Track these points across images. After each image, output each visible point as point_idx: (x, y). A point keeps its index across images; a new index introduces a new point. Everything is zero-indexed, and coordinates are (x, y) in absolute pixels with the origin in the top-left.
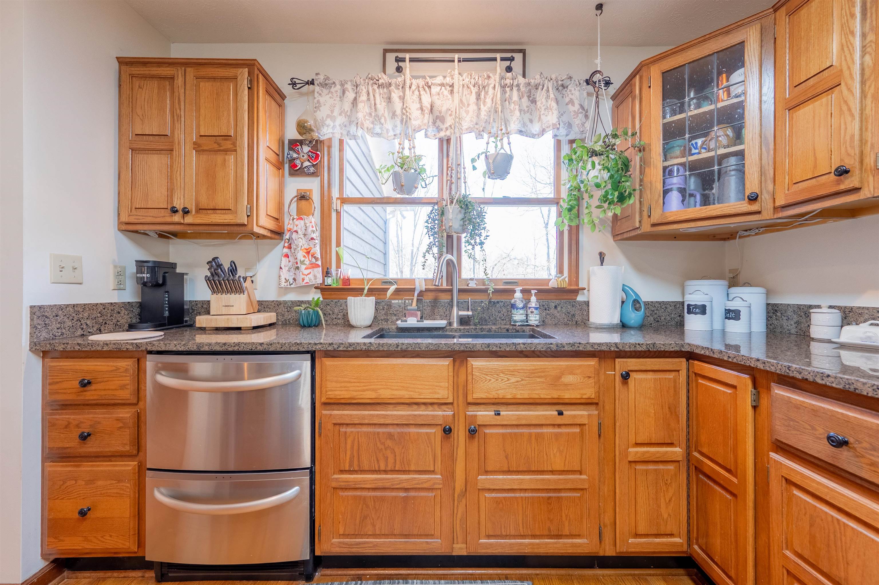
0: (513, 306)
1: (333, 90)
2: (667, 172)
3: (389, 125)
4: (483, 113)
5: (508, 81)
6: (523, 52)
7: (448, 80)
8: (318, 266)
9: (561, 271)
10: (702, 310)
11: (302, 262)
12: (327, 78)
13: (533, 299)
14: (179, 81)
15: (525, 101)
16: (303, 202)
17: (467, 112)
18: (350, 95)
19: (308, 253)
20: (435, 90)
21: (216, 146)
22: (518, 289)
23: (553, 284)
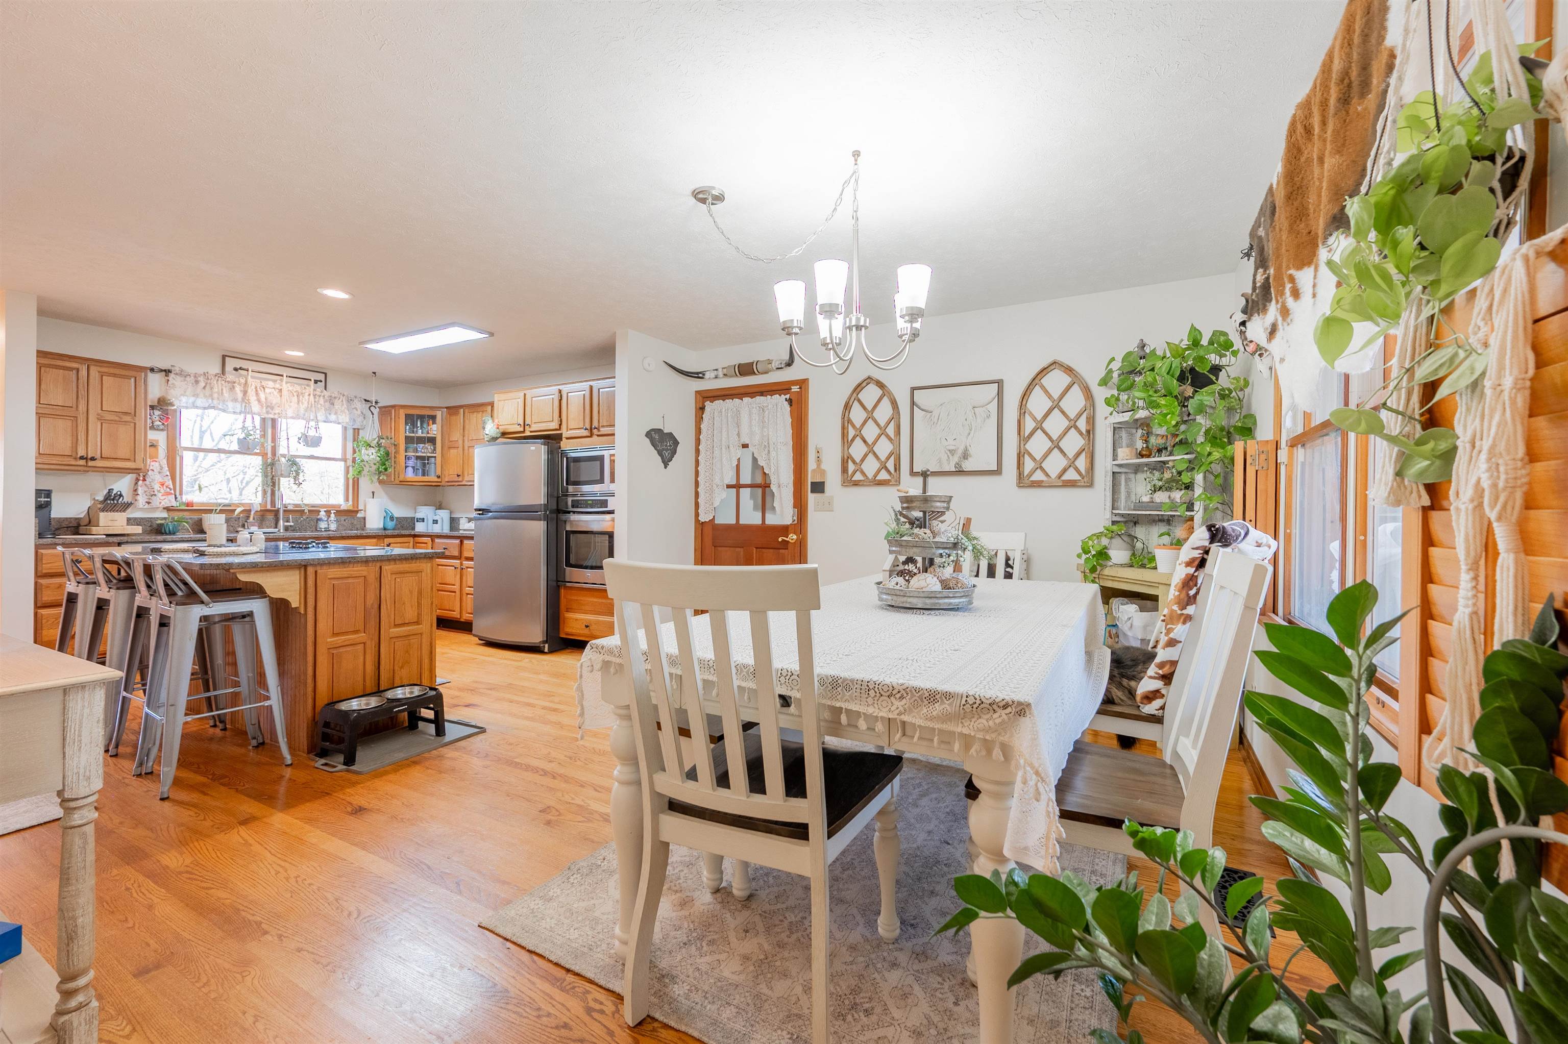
0: (320, 520)
1: (188, 378)
2: (407, 458)
3: (230, 405)
4: (302, 410)
5: (318, 393)
6: (326, 374)
7: (278, 386)
8: (171, 493)
9: (347, 500)
10: (423, 520)
11: (159, 491)
12: (182, 371)
13: (333, 515)
14: (84, 373)
15: (327, 404)
16: (152, 449)
17: (290, 406)
18: (202, 384)
19: (163, 485)
20: (267, 390)
21: (117, 418)
22: (322, 510)
23: (342, 508)
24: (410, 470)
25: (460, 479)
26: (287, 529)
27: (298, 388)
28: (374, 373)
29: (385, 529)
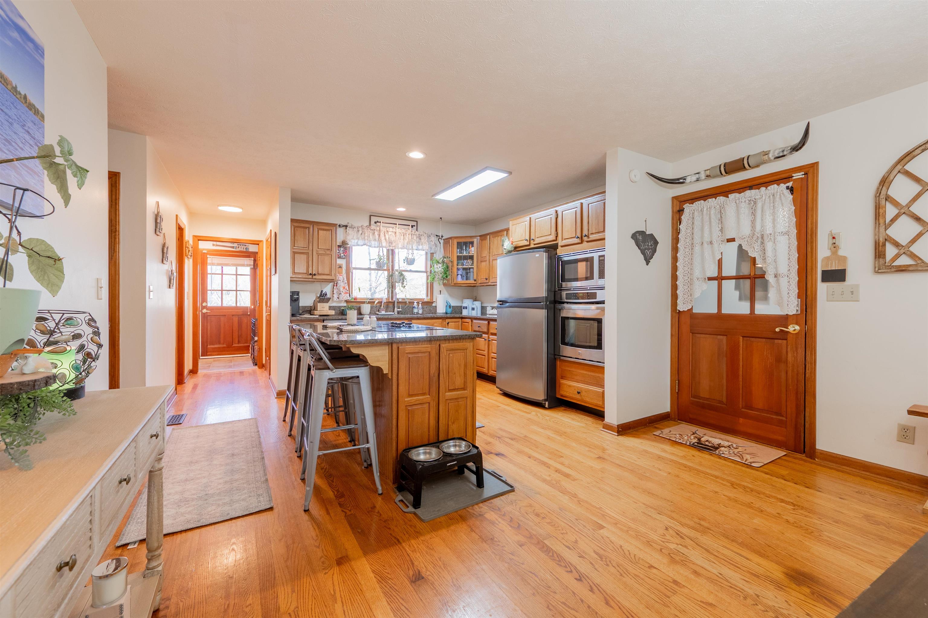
0: (414, 307)
1: (355, 229)
2: (458, 269)
3: (373, 243)
4: (406, 243)
5: (413, 233)
6: (417, 222)
7: (394, 230)
8: (348, 293)
9: (427, 296)
10: (466, 308)
11: (343, 292)
12: (352, 225)
13: (420, 305)
14: (311, 229)
15: (418, 239)
16: (340, 269)
17: (400, 242)
18: (360, 232)
19: (344, 288)
20: (390, 233)
21: (324, 253)
22: (415, 302)
23: (425, 300)
24: (459, 276)
25: (487, 281)
26: (398, 312)
27: (404, 231)
28: (441, 218)
29: (446, 313)
